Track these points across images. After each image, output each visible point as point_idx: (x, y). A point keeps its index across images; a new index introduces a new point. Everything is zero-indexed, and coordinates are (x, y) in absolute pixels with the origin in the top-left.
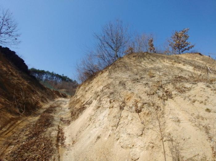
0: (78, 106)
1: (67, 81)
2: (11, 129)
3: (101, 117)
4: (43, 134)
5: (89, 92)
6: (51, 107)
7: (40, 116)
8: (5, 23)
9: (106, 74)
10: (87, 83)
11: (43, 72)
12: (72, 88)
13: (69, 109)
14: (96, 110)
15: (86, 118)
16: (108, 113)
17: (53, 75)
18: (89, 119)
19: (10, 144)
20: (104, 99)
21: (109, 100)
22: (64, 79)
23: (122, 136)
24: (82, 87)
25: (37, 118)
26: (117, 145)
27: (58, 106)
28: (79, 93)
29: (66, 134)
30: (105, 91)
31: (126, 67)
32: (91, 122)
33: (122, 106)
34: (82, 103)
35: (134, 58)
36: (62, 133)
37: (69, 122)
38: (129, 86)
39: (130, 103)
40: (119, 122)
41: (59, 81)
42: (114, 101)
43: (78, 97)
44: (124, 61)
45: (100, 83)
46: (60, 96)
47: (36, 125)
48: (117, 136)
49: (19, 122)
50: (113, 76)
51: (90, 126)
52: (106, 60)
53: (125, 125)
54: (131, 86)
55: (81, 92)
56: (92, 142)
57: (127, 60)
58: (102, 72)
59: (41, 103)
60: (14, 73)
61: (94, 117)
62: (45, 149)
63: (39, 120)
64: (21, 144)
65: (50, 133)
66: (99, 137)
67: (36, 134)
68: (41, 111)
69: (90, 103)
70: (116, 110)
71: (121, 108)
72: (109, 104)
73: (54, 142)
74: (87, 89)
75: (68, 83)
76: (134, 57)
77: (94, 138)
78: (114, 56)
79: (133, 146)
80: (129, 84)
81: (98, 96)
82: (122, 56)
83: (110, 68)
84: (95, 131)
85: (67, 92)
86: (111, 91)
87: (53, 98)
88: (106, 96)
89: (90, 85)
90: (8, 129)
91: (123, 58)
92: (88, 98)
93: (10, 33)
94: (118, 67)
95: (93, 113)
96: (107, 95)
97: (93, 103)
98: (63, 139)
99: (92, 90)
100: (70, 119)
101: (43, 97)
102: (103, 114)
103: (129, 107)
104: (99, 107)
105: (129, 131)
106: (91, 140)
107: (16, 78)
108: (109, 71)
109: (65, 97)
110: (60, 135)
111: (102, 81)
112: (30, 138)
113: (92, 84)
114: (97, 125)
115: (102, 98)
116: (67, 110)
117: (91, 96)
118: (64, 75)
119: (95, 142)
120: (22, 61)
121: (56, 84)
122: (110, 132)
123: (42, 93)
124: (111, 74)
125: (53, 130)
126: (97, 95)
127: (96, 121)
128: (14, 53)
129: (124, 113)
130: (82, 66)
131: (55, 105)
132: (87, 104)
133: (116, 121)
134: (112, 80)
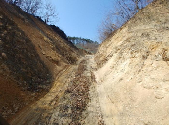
0: (101, 59)
1: (91, 43)
2: (67, 70)
3: (122, 65)
4: (83, 74)
5: (110, 48)
6: (83, 60)
7: (78, 65)
8: (49, 8)
9: (125, 30)
10: (107, 41)
11: (74, 39)
12: (94, 47)
13: (95, 61)
14: (117, 61)
15: (109, 66)
16: (129, 62)
17: (80, 39)
18: (111, 67)
19: (68, 78)
20: (125, 52)
21: (130, 51)
22: (88, 41)
23: (145, 80)
24: (102, 45)
25: (77, 66)
26: (139, 85)
27: (88, 59)
28: (101, 50)
29: (96, 76)
30: (125, 45)
31: (150, 17)
32: (113, 69)
33: (145, 55)
34: (105, 56)
35: (161, 5)
36: (93, 75)
37: (96, 69)
38: (155, 36)
39: (156, 52)
40: (141, 69)
41: (85, 43)
42: (136, 52)
43: (101, 53)
44: (147, 11)
45: (119, 39)
46: (88, 54)
47: (78, 69)
48: (139, 79)
49: (70, 67)
50: (133, 30)
51: (113, 72)
52: (125, 16)
53: (149, 71)
54: (157, 36)
55: (102, 49)
56: (116, 81)
57: (151, 9)
58: (121, 29)
59: (77, 58)
60: (61, 40)
61: (116, 66)
62: (86, 81)
63: (79, 67)
64: (73, 78)
65: (87, 74)
66: (122, 79)
67: (79, 74)
68: (79, 62)
69: (111, 56)
70: (138, 59)
71: (145, 57)
72: (130, 54)
73: (90, 79)
74: (107, 45)
75: (91, 44)
76: (160, 3)
77: (117, 79)
78: (134, 9)
79: (158, 87)
80: (155, 34)
81: (119, 49)
82: (145, 6)
83: (130, 22)
84: (118, 75)
85: (91, 50)
86: (133, 43)
87: (83, 55)
88: (127, 49)
89: (110, 43)
90: (66, 71)
91: (145, 8)
92: (109, 52)
93: (53, 14)
94: (140, 19)
95: (115, 63)
96: (129, 48)
97: (113, 56)
98: (95, 79)
99: (112, 46)
100: (97, 67)
101: (78, 54)
102: (125, 63)
103: (154, 56)
104: (120, 58)
105: (153, 76)
106: (115, 80)
107: (62, 44)
108: (129, 27)
109: (90, 54)
110: (92, 76)
111: (122, 37)
112: (77, 75)
113: (111, 41)
114: (119, 71)
115: (123, 51)
116: (94, 62)
117: (111, 51)
118: (88, 39)
119: (119, 82)
120: (63, 32)
121: (83, 45)
122: (132, 76)
123: (77, 52)
124: (131, 29)
125: (88, 72)
126: (117, 49)
127: (118, 68)
128: (58, 28)
129: (148, 62)
130: (102, 27)
131: (86, 59)
132: (109, 57)
133: (138, 68)
134: (133, 34)
